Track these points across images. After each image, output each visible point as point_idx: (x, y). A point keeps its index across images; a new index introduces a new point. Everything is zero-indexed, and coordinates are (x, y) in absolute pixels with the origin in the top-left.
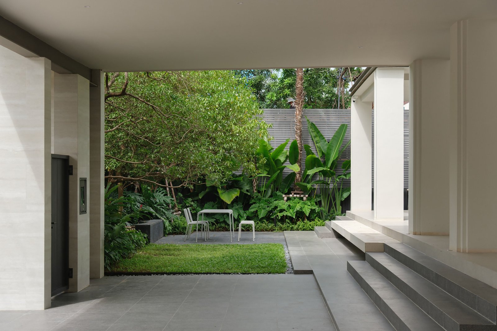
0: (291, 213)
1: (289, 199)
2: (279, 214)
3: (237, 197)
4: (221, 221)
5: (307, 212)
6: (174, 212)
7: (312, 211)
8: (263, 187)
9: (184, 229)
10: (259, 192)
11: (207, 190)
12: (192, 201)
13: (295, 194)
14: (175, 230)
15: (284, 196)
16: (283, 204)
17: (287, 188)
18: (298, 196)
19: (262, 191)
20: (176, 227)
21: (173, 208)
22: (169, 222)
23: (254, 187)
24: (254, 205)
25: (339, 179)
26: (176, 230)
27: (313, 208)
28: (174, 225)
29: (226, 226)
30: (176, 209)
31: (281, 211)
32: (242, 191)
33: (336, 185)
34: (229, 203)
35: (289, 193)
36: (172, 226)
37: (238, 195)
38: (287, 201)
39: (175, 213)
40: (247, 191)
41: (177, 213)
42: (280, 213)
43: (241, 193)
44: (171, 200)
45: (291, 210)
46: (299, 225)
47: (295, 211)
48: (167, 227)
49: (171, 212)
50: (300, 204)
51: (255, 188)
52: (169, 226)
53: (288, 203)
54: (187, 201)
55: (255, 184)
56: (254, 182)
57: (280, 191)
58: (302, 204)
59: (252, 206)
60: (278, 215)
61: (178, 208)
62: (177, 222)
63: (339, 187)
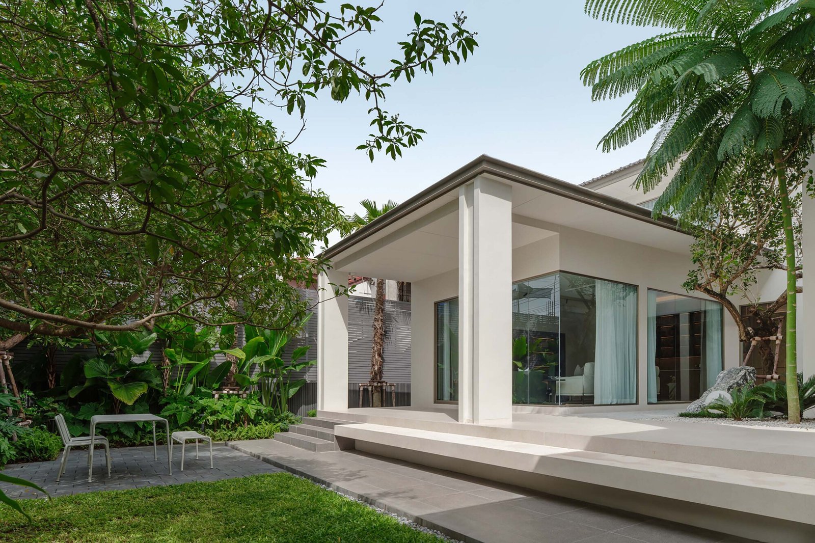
0: (229, 416)
1: (221, 397)
2: (209, 417)
3: (143, 395)
4: (112, 432)
5: (252, 412)
6: (19, 422)
7: (258, 413)
8: (179, 382)
9: (44, 451)
10: (173, 387)
11: (87, 384)
12: (54, 402)
13: (231, 389)
14: (23, 455)
15: (214, 392)
16: (215, 403)
17: (217, 383)
18: (235, 392)
19: (178, 387)
20: (24, 449)
21: (16, 413)
22: (9, 440)
23: (165, 380)
24: (169, 406)
25: (286, 370)
26: (26, 453)
27: (259, 408)
28: (21, 446)
29: (123, 439)
30: (22, 415)
31: (214, 413)
32: (151, 385)
33: (281, 379)
34: (130, 404)
35: (220, 389)
36: (17, 448)
37: (145, 391)
38: (219, 399)
39: (20, 424)
40: (157, 385)
41: (25, 423)
42: (211, 416)
43: (150, 389)
44: (11, 400)
45: (229, 412)
46: (240, 432)
47: (234, 412)
48: (4, 452)
49: (12, 423)
50: (241, 402)
51: (167, 382)
52: (9, 448)
53: (221, 402)
54: (44, 402)
55: (167, 377)
56: (164, 374)
57: (205, 386)
58: (243, 403)
59: (165, 407)
60: (208, 420)
61: (26, 414)
62: (27, 440)
63: (285, 382)
